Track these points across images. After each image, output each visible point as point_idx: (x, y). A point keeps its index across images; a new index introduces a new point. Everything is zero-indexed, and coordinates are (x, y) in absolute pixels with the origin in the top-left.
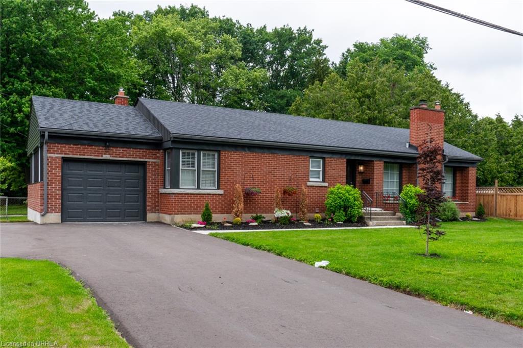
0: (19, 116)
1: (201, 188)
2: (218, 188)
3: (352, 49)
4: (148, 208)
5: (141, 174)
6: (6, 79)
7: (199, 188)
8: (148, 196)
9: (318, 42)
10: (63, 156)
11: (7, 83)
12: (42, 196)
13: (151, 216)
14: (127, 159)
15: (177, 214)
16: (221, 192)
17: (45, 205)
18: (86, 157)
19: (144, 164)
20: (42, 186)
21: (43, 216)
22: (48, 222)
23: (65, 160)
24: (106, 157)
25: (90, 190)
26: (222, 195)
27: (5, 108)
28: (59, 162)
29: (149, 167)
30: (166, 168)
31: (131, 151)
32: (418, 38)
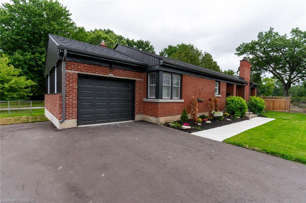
0: (40, 63)
1: (173, 98)
2: (181, 98)
3: (167, 48)
4: (136, 111)
5: (130, 88)
6: (33, 46)
7: (171, 98)
8: (136, 103)
9: (151, 46)
10: (79, 72)
11: (34, 48)
12: (61, 105)
13: (138, 117)
14: (124, 78)
15: (161, 117)
16: (182, 101)
17: (64, 113)
18: (96, 74)
19: (134, 81)
20: (61, 97)
21: (61, 122)
22: (66, 127)
23: (80, 76)
24: (111, 75)
25: (98, 100)
26: (182, 103)
27: (33, 59)
28: (76, 77)
29: (137, 84)
30: (149, 85)
31: (127, 72)
32: (190, 45)
